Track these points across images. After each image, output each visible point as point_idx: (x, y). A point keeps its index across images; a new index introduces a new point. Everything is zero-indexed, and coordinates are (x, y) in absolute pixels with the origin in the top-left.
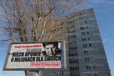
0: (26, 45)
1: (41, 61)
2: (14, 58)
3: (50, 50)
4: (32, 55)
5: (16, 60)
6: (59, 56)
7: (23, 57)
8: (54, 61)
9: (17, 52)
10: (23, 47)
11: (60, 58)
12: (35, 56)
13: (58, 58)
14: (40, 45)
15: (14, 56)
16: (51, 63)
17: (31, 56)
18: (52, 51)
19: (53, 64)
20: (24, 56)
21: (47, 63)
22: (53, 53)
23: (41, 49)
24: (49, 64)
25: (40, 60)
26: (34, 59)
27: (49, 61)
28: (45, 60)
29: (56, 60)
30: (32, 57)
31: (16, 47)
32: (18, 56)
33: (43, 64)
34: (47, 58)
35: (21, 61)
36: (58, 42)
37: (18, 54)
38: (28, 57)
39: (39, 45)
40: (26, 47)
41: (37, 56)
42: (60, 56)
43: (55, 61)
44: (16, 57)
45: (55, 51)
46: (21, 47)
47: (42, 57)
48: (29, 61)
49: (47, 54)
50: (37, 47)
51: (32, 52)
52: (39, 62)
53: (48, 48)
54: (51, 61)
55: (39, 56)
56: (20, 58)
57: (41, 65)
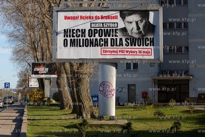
0: (88, 14)
1: (120, 46)
2: (69, 39)
3: (134, 25)
4: (102, 36)
5: (73, 43)
6: (150, 38)
7: (85, 38)
8: (141, 47)
9: (71, 29)
10: (82, 18)
11: (152, 42)
12: (107, 37)
13: (149, 42)
14: (114, 15)
15: (67, 37)
16: (137, 50)
17: (99, 36)
18: (138, 28)
19: (140, 52)
20: (87, 37)
21: (130, 50)
22: (140, 33)
23: (117, 23)
24: (134, 52)
25: (118, 44)
26: (106, 42)
27: (133, 47)
28: (126, 44)
29: (146, 45)
30: (102, 39)
31: (66, 18)
32: (74, 37)
33: (123, 52)
34: (129, 41)
35: (83, 46)
36: (149, 11)
37: (75, 31)
38: (94, 38)
39: (112, 16)
40: (87, 18)
41: (111, 37)
42: (153, 39)
43: (145, 47)
44: (71, 38)
45: (144, 27)
46: (76, 18)
47: (121, 39)
48: (98, 46)
49: (130, 34)
50: (109, 18)
51: (102, 30)
52: (115, 48)
53: (131, 23)
54: (137, 46)
55: (114, 38)
56: (80, 39)
57: (120, 53)
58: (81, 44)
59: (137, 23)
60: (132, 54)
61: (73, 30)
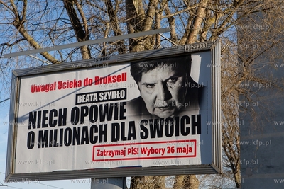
0: (72, 76)
1: (129, 139)
2: (36, 131)
3: (159, 90)
4: (96, 119)
6: (193, 117)
7: (64, 128)
8: (174, 138)
9: (42, 110)
10: (61, 86)
11: (197, 126)
12: (106, 122)
13: (190, 126)
14: (120, 73)
15: (34, 127)
16: (164, 146)
17: (91, 120)
18: (168, 96)
19: (171, 150)
20: (69, 125)
21: (149, 146)
23: (125, 90)
24: (157, 151)
25: (126, 135)
26: (103, 133)
27: (157, 139)
28: (142, 134)
29: (183, 134)
30: (95, 126)
31: (35, 89)
32: (46, 126)
33: (135, 151)
34: (148, 127)
35: (61, 145)
36: (190, 53)
37: (48, 115)
38: (82, 126)
39: (116, 74)
40: (70, 85)
41: (113, 121)
42: (199, 116)
43: (181, 137)
44: (41, 129)
45: (180, 91)
46: (52, 87)
47: (132, 124)
48: (87, 143)
49: (150, 112)
50: (110, 81)
51: (96, 107)
52: (122, 145)
53: (152, 85)
54: (164, 138)
55: (119, 122)
56: (56, 131)
57: (131, 156)
58: (58, 141)
59: (164, 84)
60: (155, 155)
61: (45, 112)
